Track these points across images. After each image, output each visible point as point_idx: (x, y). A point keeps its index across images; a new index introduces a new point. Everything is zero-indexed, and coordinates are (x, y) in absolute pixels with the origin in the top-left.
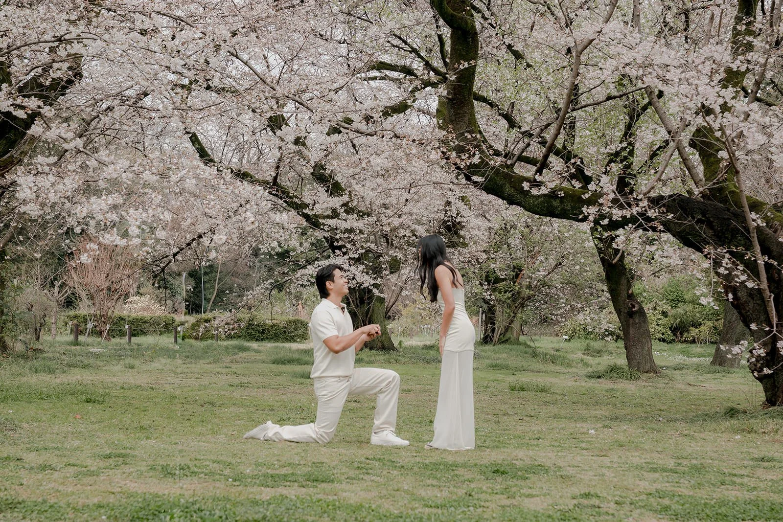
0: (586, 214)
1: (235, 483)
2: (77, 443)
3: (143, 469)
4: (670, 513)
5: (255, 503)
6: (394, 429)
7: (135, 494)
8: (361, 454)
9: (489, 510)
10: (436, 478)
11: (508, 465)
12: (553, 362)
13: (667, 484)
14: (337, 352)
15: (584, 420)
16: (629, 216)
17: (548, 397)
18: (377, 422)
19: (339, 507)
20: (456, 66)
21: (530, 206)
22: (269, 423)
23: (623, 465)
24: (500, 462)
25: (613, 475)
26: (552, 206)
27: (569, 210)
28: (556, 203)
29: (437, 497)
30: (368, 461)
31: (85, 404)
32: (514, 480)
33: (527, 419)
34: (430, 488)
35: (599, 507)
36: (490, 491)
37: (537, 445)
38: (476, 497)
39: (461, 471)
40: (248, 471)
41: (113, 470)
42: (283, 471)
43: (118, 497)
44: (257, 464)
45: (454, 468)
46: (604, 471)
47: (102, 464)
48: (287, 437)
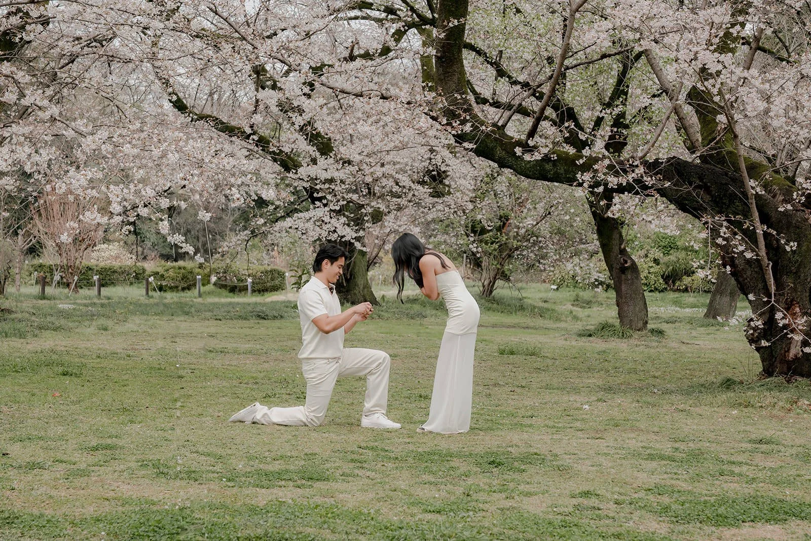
0: (581, 181)
1: (229, 484)
2: (60, 430)
3: (133, 465)
4: (670, 514)
5: (254, 510)
6: (384, 412)
7: (131, 501)
8: (353, 440)
9: (488, 514)
10: (431, 472)
11: (504, 454)
12: (541, 316)
13: (666, 476)
14: (327, 332)
15: (576, 390)
16: (624, 184)
17: (538, 362)
18: (368, 405)
19: (338, 515)
20: (445, 23)
21: (521, 169)
22: (258, 404)
23: (620, 452)
24: (495, 450)
25: (610, 465)
26: (544, 170)
27: (562, 174)
28: (548, 167)
29: (435, 498)
30: (361, 451)
31: (62, 378)
32: (511, 473)
33: (518, 390)
34: (427, 486)
35: (599, 509)
36: (487, 487)
37: (531, 426)
38: (474, 497)
39: (455, 463)
40: (241, 466)
41: (103, 468)
42: (276, 467)
43: (113, 503)
44: (250, 459)
45: (449, 458)
46: (602, 459)
47: (91, 459)
48: (276, 419)
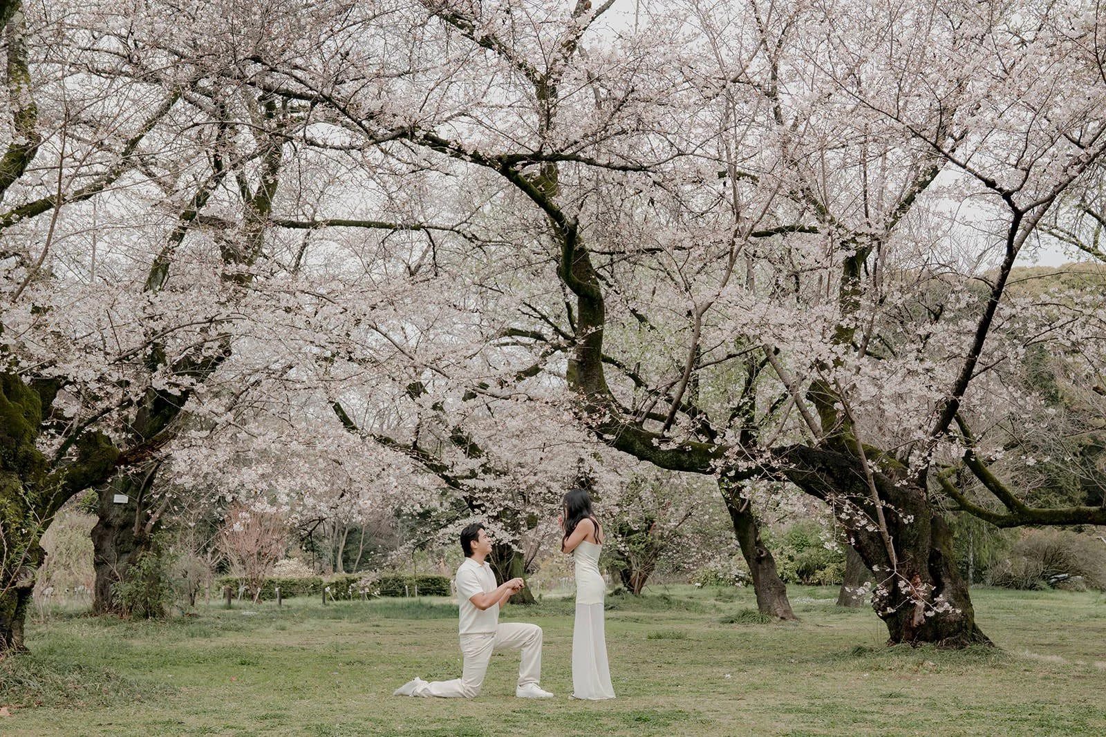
0: (714, 467)
2: (234, 705)
3: (299, 729)
6: (538, 682)
8: (507, 707)
11: (650, 712)
12: (687, 609)
13: (802, 725)
14: (484, 609)
15: (719, 664)
16: (754, 468)
17: (684, 644)
18: (522, 675)
20: (584, 331)
21: (659, 460)
22: (417, 679)
23: (759, 708)
24: (642, 710)
25: (750, 718)
26: (680, 460)
27: (697, 464)
28: (684, 457)
30: (514, 714)
31: (241, 667)
32: (657, 727)
33: (665, 666)
37: (677, 692)
39: (604, 721)
40: (399, 728)
44: (408, 721)
45: (598, 718)
46: (742, 714)
47: (258, 725)
48: (435, 692)
